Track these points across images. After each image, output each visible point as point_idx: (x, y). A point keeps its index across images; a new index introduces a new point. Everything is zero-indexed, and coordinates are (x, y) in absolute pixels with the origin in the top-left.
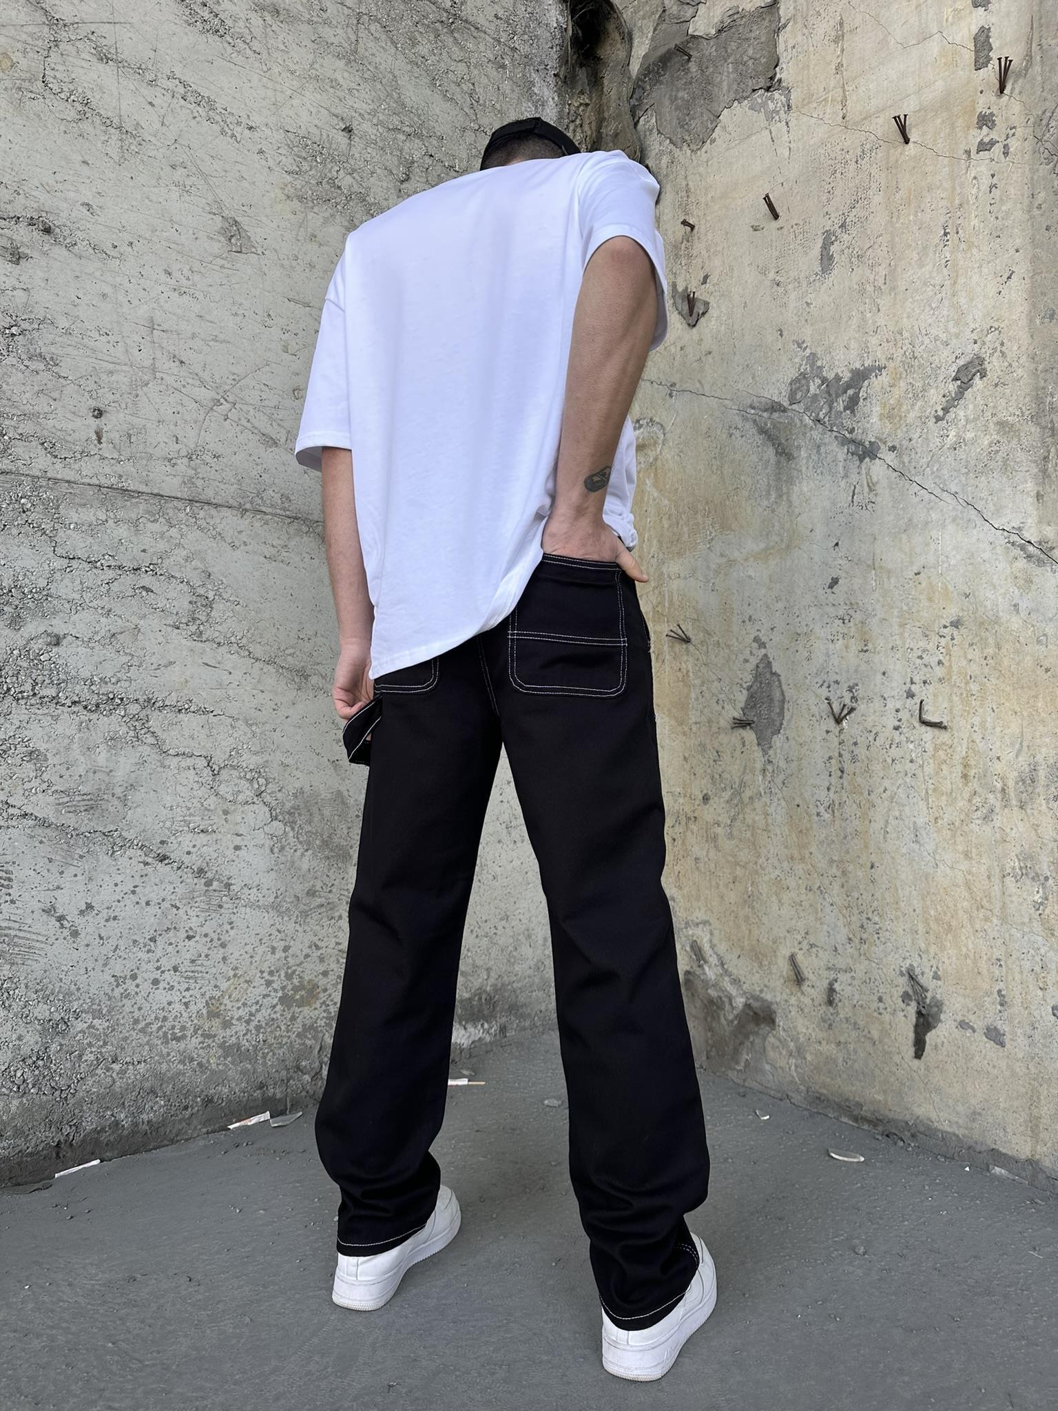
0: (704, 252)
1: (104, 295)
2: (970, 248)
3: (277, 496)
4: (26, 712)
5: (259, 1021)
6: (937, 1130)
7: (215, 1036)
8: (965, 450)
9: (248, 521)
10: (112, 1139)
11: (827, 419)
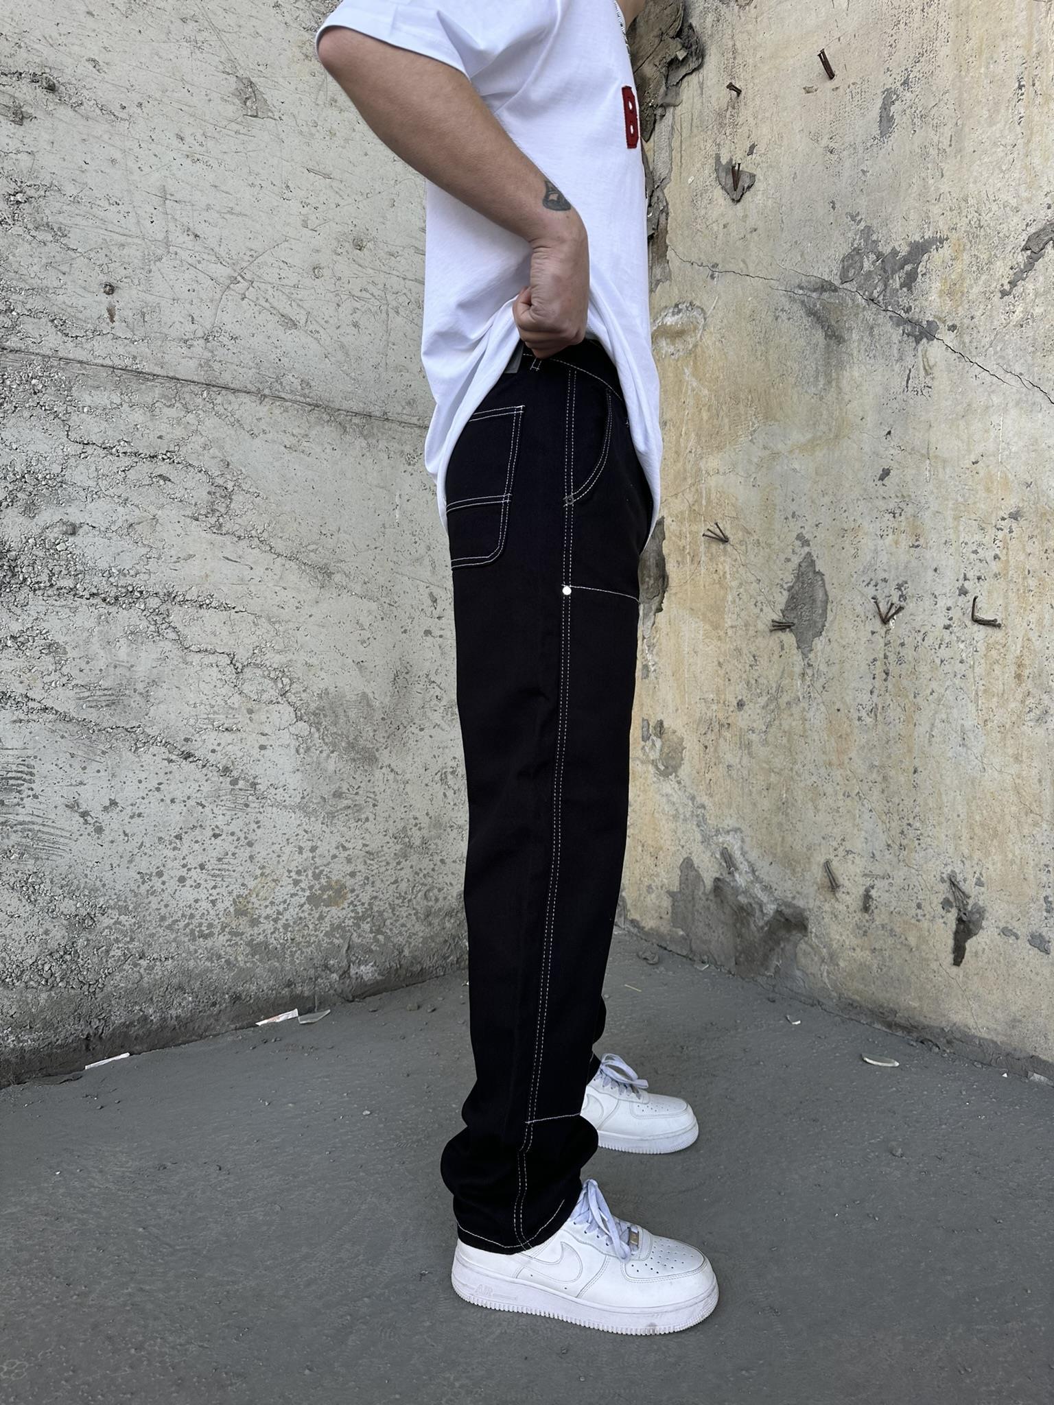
0: (751, 120)
1: (113, 161)
2: (1047, 101)
3: (297, 382)
4: (44, 603)
5: (287, 920)
6: (974, 1037)
7: (243, 934)
8: (1033, 327)
9: (268, 407)
10: (141, 1032)
11: (881, 298)
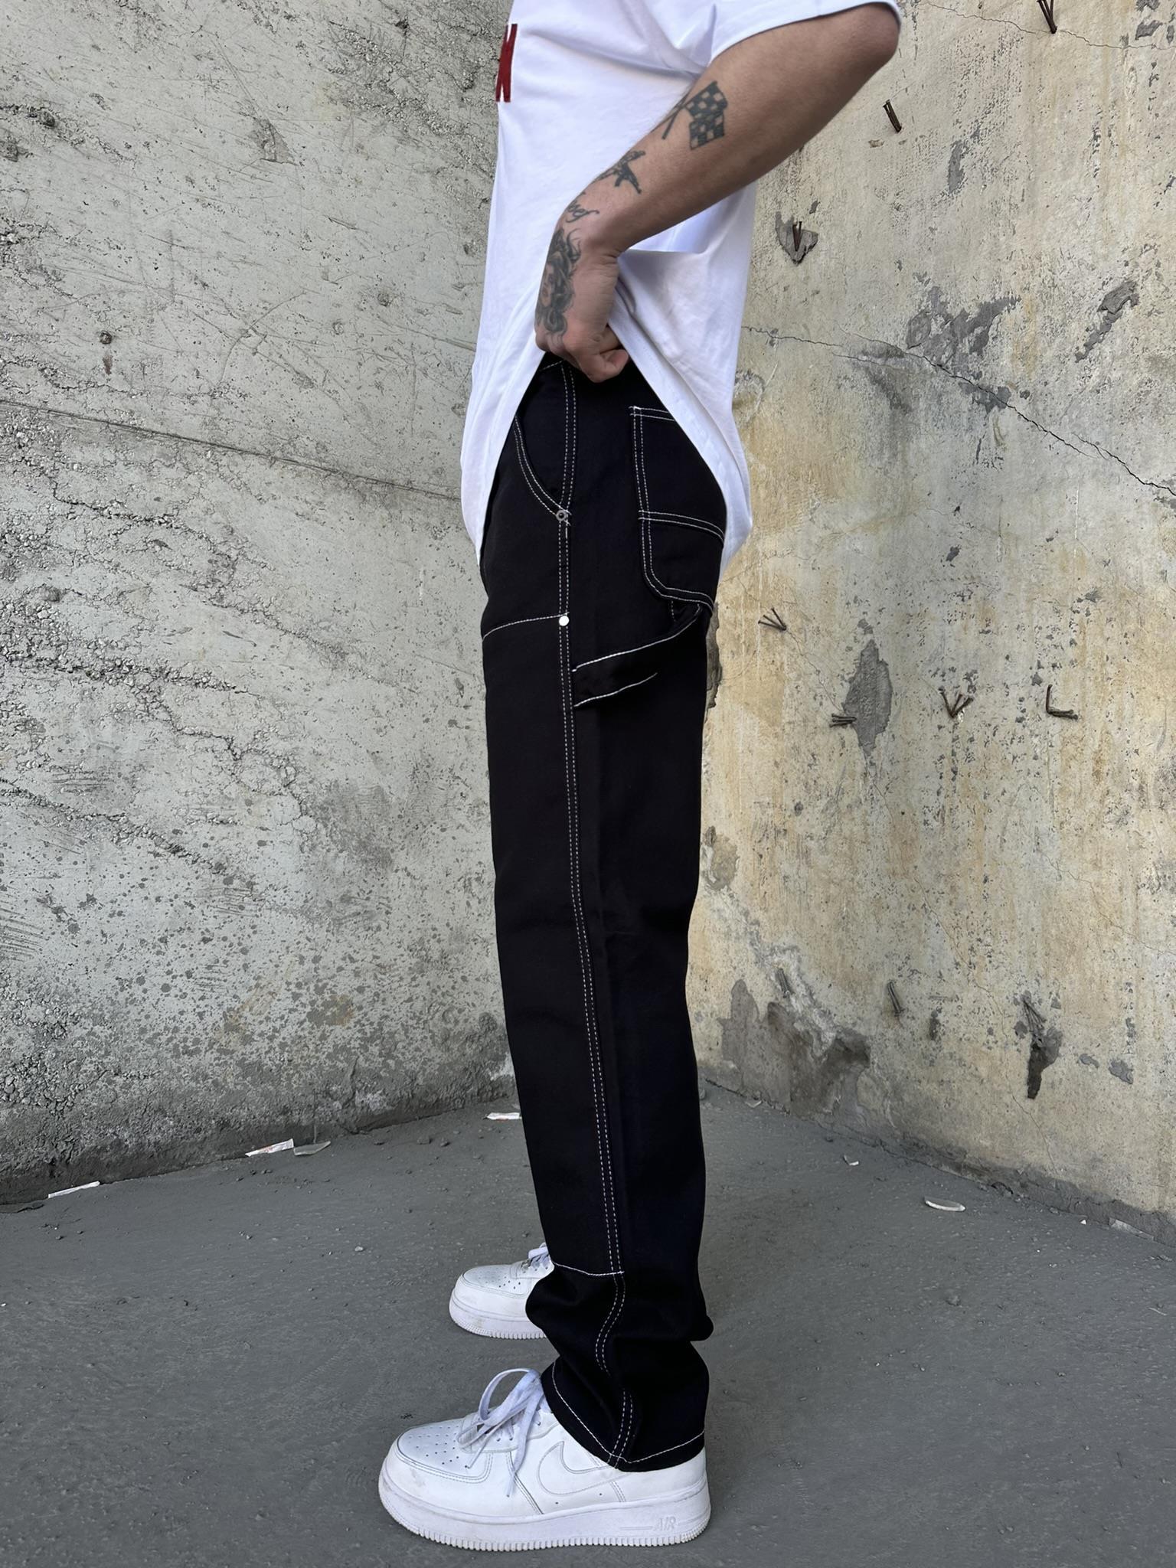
0: (813, 175)
1: (115, 202)
2: (1123, 153)
3: (312, 445)
4: (21, 675)
5: (284, 1038)
6: (1050, 1179)
7: (233, 1052)
8: (1110, 393)
9: (279, 470)
10: (114, 1160)
11: (950, 363)
